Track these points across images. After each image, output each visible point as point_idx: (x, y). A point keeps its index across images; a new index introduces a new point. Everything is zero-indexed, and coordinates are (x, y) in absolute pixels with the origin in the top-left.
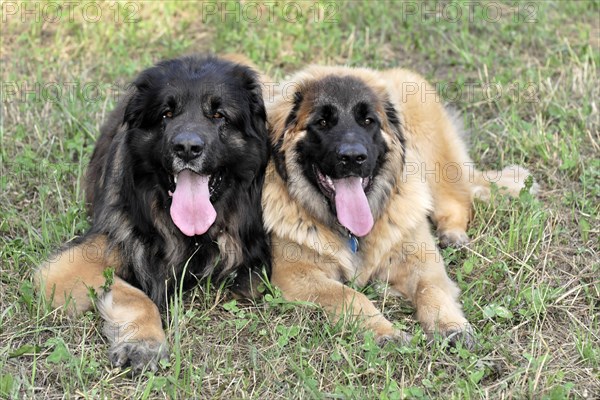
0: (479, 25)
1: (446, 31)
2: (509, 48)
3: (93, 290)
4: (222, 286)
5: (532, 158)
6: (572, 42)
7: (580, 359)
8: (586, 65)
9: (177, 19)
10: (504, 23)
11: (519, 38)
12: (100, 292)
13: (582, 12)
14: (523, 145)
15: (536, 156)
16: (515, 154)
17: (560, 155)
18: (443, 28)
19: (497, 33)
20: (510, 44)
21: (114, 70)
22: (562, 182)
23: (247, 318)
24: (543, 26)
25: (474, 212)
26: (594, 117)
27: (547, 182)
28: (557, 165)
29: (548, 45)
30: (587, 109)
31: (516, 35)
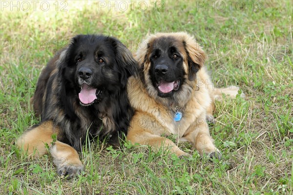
0: (209, 26)
1: (193, 30)
2: (225, 36)
3: (47, 145)
4: (104, 141)
5: (241, 83)
6: (256, 32)
7: (268, 160)
8: (263, 42)
9: (58, 31)
10: (221, 25)
11: (230, 31)
12: (50, 145)
13: (260, 18)
14: (236, 78)
15: (242, 82)
16: (232, 81)
17: (253, 81)
18: (192, 29)
19: (218, 29)
20: (226, 34)
21: (32, 55)
22: (255, 92)
23: (117, 153)
24: (241, 25)
25: (215, 107)
26: (269, 64)
27: (248, 93)
28: (252, 85)
29: (244, 33)
30: (265, 61)
31: (228, 30)
